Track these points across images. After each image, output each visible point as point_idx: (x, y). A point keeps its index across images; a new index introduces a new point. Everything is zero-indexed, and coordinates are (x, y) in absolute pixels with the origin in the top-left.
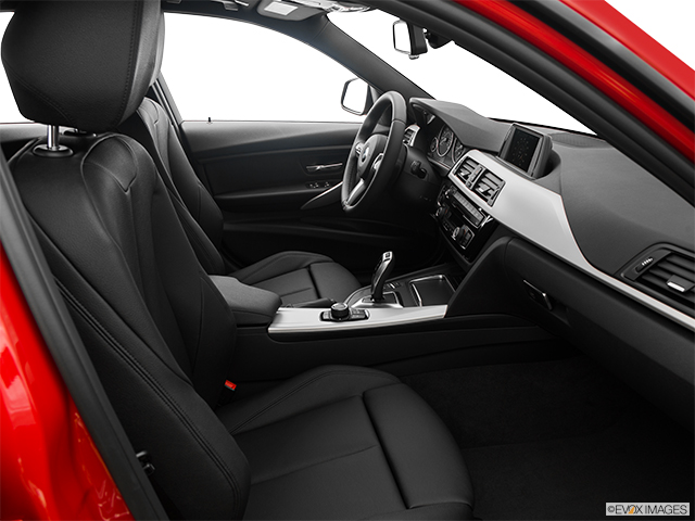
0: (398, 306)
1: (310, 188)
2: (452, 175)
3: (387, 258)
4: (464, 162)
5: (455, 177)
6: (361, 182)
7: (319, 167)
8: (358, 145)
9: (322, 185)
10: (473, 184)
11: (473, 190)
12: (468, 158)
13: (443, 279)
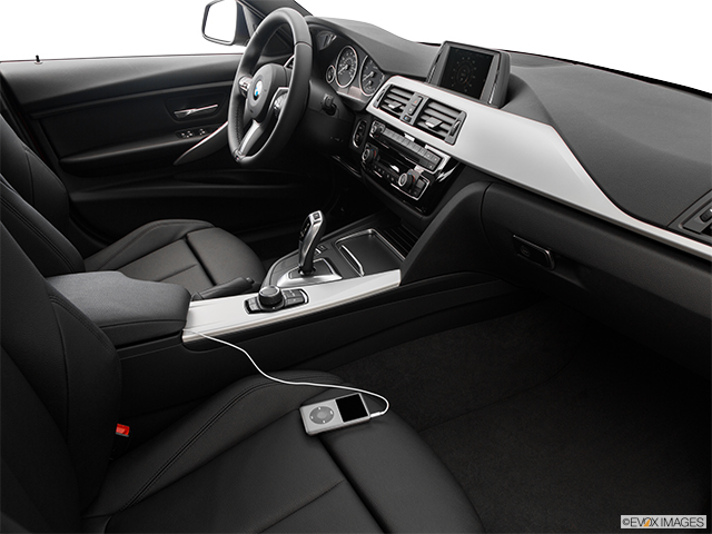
0: (335, 277)
1: (182, 137)
2: (372, 109)
3: (316, 220)
4: (389, 92)
5: (379, 110)
6: (255, 126)
7: (189, 112)
8: (242, 80)
9: (197, 133)
10: (414, 118)
11: (416, 125)
12: (392, 87)
13: (373, 233)
